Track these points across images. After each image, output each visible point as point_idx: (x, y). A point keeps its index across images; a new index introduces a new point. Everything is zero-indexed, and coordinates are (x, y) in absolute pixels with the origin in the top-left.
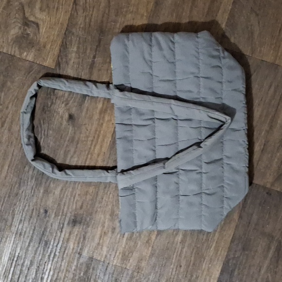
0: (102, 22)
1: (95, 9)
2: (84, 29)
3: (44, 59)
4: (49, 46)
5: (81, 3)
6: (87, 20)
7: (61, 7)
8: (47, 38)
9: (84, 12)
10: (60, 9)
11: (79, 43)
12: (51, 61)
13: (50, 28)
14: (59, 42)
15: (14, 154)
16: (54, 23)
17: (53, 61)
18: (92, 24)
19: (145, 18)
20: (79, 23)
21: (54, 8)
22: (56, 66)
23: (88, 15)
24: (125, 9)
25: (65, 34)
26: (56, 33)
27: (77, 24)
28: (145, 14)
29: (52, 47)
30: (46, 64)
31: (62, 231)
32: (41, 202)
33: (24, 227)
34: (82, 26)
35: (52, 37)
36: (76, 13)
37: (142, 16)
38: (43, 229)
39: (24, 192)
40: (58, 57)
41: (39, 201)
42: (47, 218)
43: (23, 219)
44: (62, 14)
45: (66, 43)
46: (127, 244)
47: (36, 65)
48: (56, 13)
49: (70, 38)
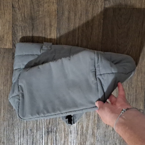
0: (31, 13)
1: (25, 7)
2: (22, 21)
3: (5, 44)
4: (6, 36)
5: (17, 6)
6: (23, 15)
7: (6, 12)
8: (3, 32)
9: (19, 11)
10: (6, 13)
11: (22, 30)
12: (9, 44)
13: (3, 26)
14: (11, 32)
15: (5, 102)
16: (5, 22)
17: (11, 44)
18: (26, 16)
19: (55, 3)
20: (19, 18)
21: (2, 14)
22: (13, 47)
23: (22, 12)
24: (42, 2)
25: (13, 27)
26: (7, 28)
27: (17, 19)
28: (55, 1)
29: (8, 36)
30: (7, 47)
31: (42, 139)
32: (27, 125)
33: (21, 141)
34: (20, 19)
35: (6, 31)
36: (15, 13)
37: (53, 3)
38: (32, 140)
39: (16, 122)
40: (13, 41)
41: (25, 125)
42: (32, 133)
43: (20, 137)
44: (8, 15)
45: (14, 32)
46: (81, 138)
47: (2, 49)
48: (4, 16)
49: (16, 28)
